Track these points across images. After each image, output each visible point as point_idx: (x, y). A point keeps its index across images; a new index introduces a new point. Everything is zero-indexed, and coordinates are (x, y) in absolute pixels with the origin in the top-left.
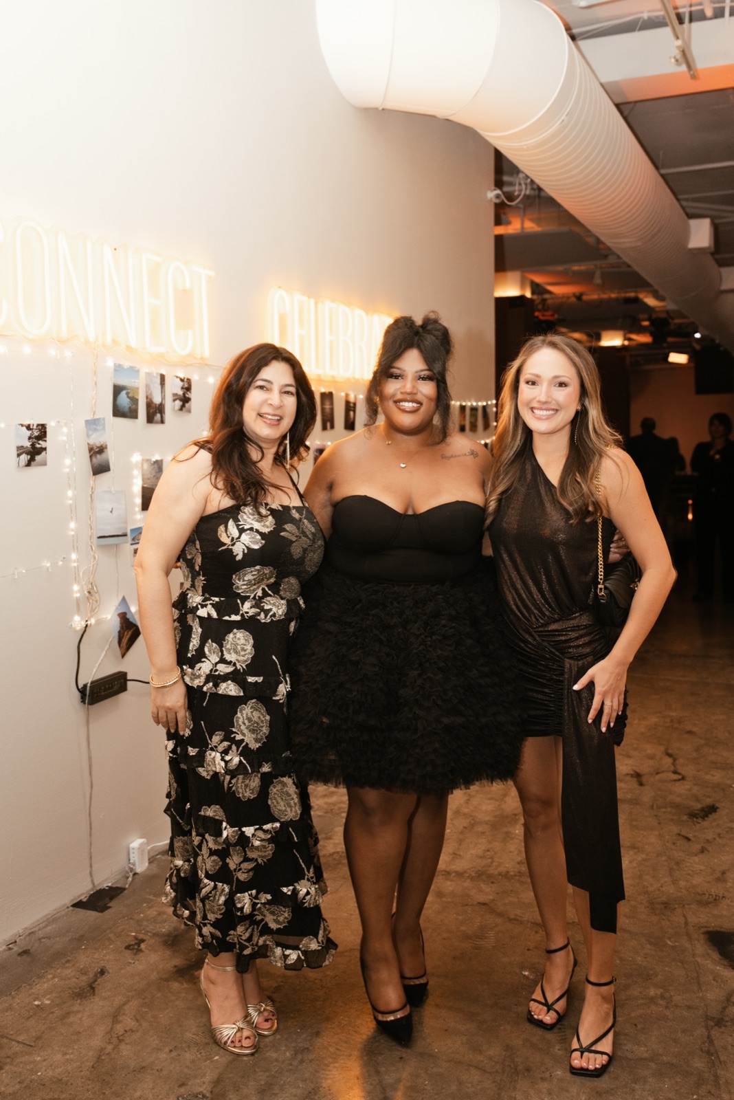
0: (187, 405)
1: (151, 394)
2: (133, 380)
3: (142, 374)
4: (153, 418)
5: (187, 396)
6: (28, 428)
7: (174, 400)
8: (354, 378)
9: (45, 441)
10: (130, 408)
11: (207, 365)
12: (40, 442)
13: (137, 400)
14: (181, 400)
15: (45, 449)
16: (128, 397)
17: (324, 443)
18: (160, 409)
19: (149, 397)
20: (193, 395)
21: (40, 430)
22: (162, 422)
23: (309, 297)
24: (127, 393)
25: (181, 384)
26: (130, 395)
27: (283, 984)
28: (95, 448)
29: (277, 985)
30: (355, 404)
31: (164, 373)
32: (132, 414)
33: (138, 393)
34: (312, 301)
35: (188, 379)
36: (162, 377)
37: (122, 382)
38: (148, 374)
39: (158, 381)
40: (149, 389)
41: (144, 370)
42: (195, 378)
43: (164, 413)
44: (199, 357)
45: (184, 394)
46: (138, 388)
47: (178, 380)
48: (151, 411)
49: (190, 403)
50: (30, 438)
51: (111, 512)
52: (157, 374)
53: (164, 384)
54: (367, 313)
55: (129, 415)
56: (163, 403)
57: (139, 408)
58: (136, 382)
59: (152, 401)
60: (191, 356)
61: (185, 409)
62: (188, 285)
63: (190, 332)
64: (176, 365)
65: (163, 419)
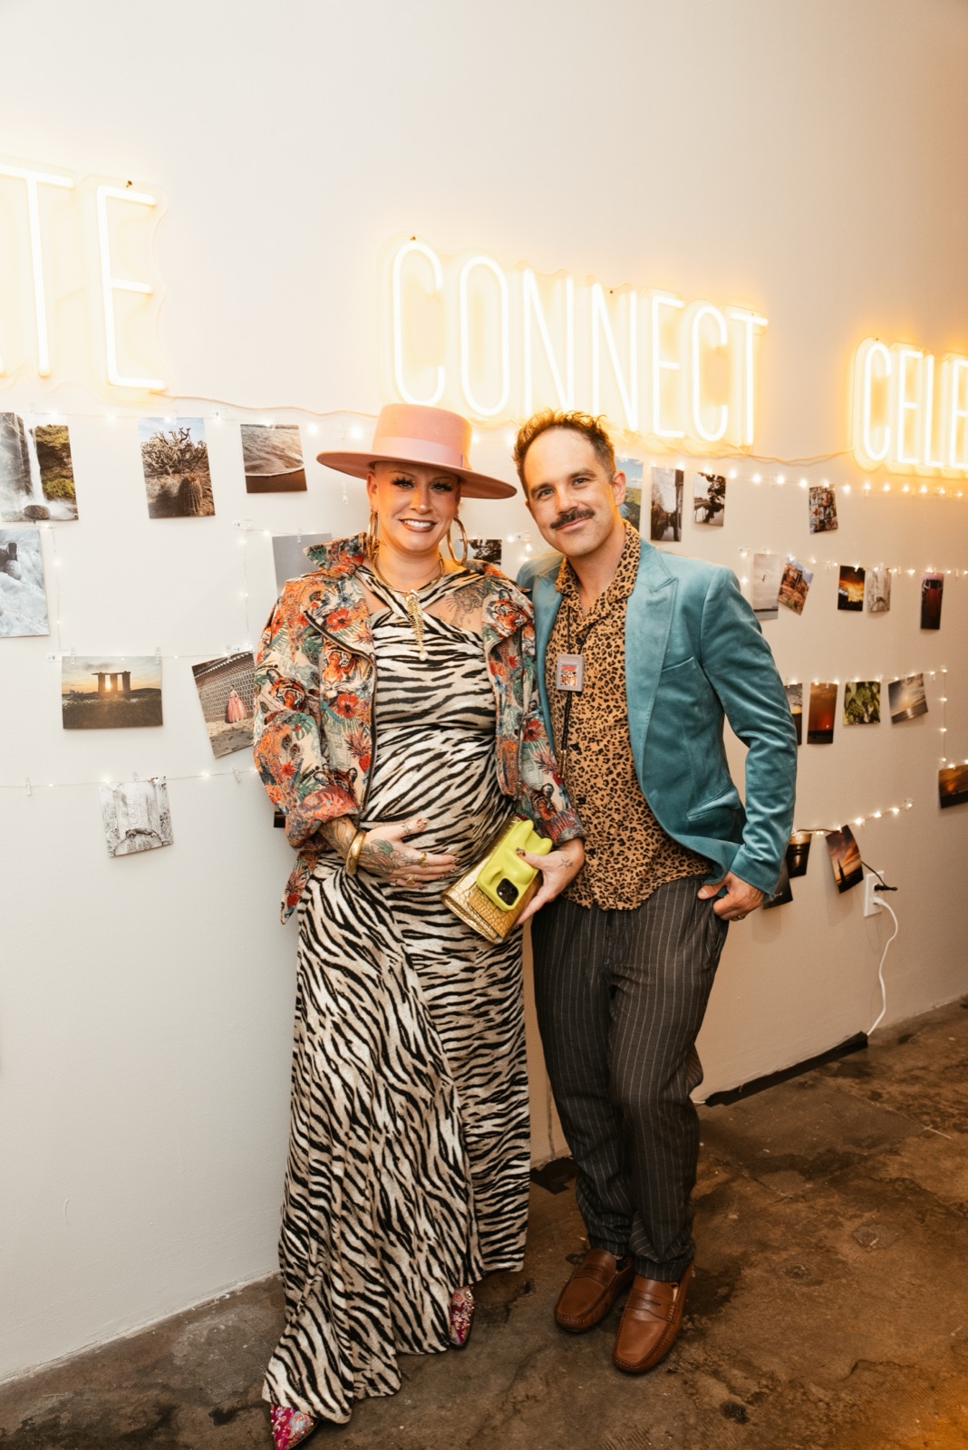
0: (716, 515)
1: (660, 498)
2: (633, 479)
3: (647, 471)
4: (662, 533)
5: (717, 501)
6: (476, 545)
7: (696, 508)
9: (499, 563)
11: (751, 456)
13: (639, 507)
14: (706, 507)
17: (942, 572)
18: (675, 520)
19: (658, 503)
20: (728, 500)
21: (491, 548)
22: (676, 538)
23: (925, 354)
25: (709, 484)
27: (767, 1391)
29: (757, 1390)
31: (681, 468)
33: (640, 497)
34: (931, 359)
35: (719, 477)
36: (680, 477)
38: (657, 470)
39: (673, 480)
40: (658, 492)
41: (651, 463)
42: (731, 476)
43: (680, 526)
44: (739, 444)
45: (712, 499)
46: (640, 490)
47: (705, 478)
48: (661, 521)
49: (721, 511)
52: (672, 470)
53: (682, 485)
56: (679, 511)
57: (639, 519)
58: (636, 481)
59: (661, 509)
60: (723, 443)
61: (711, 521)
62: (724, 341)
63: (724, 409)
64: (700, 457)
65: (679, 535)
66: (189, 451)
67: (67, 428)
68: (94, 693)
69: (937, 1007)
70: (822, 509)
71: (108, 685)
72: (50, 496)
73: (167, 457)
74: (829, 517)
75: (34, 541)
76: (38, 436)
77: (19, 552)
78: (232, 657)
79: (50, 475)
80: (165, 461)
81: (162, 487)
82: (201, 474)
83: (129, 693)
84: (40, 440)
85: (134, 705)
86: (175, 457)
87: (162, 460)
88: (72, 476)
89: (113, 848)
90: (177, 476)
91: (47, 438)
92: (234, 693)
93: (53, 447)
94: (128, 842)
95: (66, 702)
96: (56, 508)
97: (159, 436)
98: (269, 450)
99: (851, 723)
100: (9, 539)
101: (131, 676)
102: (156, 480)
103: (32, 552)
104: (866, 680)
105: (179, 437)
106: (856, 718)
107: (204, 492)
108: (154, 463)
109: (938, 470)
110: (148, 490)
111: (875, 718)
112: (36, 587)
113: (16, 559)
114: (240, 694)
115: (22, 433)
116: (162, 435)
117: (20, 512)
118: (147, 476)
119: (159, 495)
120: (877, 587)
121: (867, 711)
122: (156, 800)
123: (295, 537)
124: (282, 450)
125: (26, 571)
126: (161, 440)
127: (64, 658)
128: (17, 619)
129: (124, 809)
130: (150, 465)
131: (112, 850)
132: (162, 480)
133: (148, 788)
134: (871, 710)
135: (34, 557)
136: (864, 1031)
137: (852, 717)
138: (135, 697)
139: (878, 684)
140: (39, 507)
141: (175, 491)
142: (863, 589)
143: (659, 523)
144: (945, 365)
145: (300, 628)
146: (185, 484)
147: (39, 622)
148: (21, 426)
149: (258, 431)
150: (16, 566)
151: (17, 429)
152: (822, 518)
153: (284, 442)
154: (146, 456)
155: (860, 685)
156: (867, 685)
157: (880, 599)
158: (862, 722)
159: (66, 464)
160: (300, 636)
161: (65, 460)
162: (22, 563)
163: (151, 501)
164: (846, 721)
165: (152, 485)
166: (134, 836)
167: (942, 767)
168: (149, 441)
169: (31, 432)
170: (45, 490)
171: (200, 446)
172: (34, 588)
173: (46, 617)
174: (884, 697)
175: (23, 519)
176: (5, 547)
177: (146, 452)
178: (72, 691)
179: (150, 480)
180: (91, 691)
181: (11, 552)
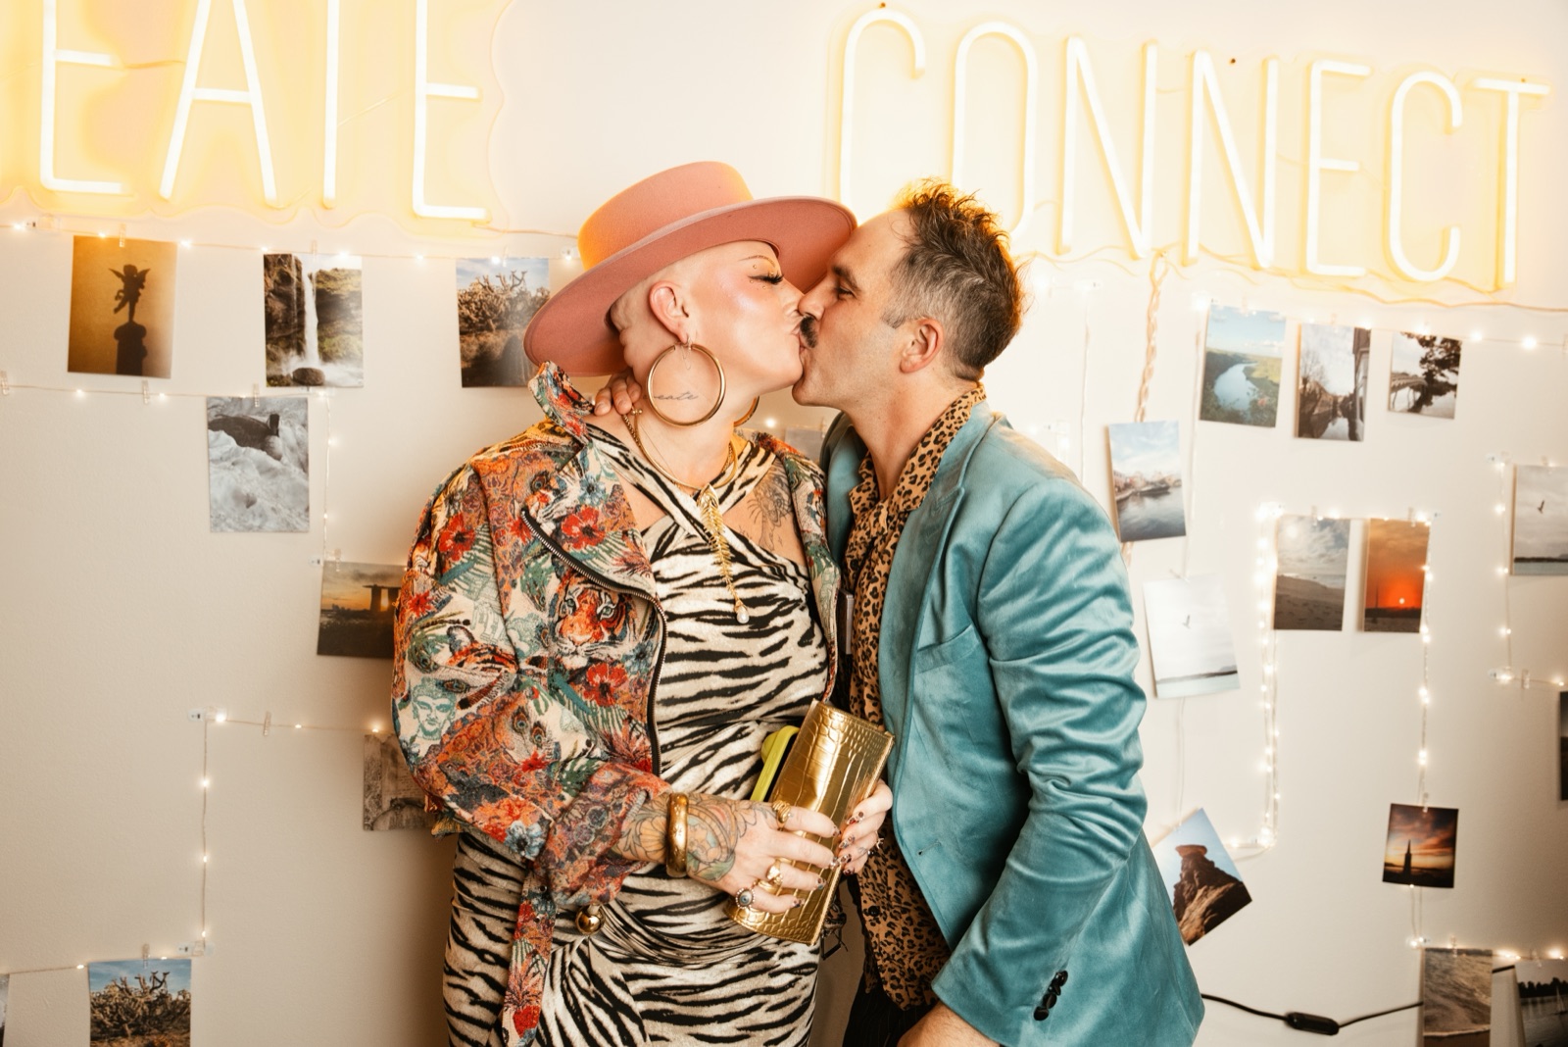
1: (1321, 372)
3: (1290, 330)
4: (1325, 427)
5: (1439, 378)
7: (1394, 389)
10: (1254, 403)
11: (1515, 306)
13: (1274, 386)
14: (1416, 388)
16: (1248, 379)
18: (1351, 409)
19: (1314, 379)
20: (1463, 377)
22: (1353, 436)
24: (1248, 372)
25: (1423, 351)
26: (1255, 375)
28: (1134, 485)
31: (1365, 326)
32: (1262, 415)
33: (1277, 370)
35: (1447, 341)
36: (1362, 342)
37: (1231, 346)
38: (1312, 329)
39: (1349, 343)
41: (1299, 318)
42: (1474, 338)
43: (1361, 417)
44: (1487, 288)
45: (1429, 375)
46: (1279, 360)
47: (1415, 342)
52: (1345, 329)
53: (1366, 352)
55: (1249, 417)
56: (1361, 393)
57: (1276, 404)
58: (1272, 346)
59: (1322, 390)
65: (1358, 431)
66: (523, 300)
67: (359, 272)
68: (365, 611)
71: (385, 605)
72: (327, 357)
73: (490, 309)
75: (299, 412)
76: (318, 282)
77: (282, 425)
79: (330, 329)
80: (488, 313)
81: (481, 347)
84: (321, 286)
86: (503, 308)
87: (484, 313)
88: (361, 332)
89: (371, 820)
90: (503, 333)
91: (332, 284)
93: (338, 295)
94: (391, 814)
95: (326, 620)
97: (482, 281)
102: (473, 338)
103: (300, 427)
105: (509, 282)
108: (472, 316)
110: (462, 350)
112: (298, 470)
113: (277, 435)
115: (299, 278)
116: (487, 281)
117: (288, 376)
118: (462, 333)
119: (476, 358)
125: (288, 451)
126: (484, 287)
127: (326, 563)
128: (273, 509)
129: (393, 769)
130: (464, 319)
131: (369, 823)
132: (482, 339)
135: (300, 434)
140: (311, 370)
141: (499, 352)
143: (1316, 411)
145: (516, 544)
146: (514, 344)
147: (299, 515)
148: (299, 269)
150: (277, 442)
151: (294, 274)
154: (464, 307)
159: (353, 317)
160: (519, 558)
161: (353, 312)
162: (284, 439)
163: (466, 365)
165: (468, 345)
166: (402, 807)
168: (468, 288)
169: (310, 277)
170: (321, 349)
171: (540, 295)
172: (296, 470)
173: (307, 510)
175: (288, 385)
176: (265, 419)
177: (464, 303)
178: (336, 607)
179: (466, 338)
180: (361, 608)
181: (273, 426)
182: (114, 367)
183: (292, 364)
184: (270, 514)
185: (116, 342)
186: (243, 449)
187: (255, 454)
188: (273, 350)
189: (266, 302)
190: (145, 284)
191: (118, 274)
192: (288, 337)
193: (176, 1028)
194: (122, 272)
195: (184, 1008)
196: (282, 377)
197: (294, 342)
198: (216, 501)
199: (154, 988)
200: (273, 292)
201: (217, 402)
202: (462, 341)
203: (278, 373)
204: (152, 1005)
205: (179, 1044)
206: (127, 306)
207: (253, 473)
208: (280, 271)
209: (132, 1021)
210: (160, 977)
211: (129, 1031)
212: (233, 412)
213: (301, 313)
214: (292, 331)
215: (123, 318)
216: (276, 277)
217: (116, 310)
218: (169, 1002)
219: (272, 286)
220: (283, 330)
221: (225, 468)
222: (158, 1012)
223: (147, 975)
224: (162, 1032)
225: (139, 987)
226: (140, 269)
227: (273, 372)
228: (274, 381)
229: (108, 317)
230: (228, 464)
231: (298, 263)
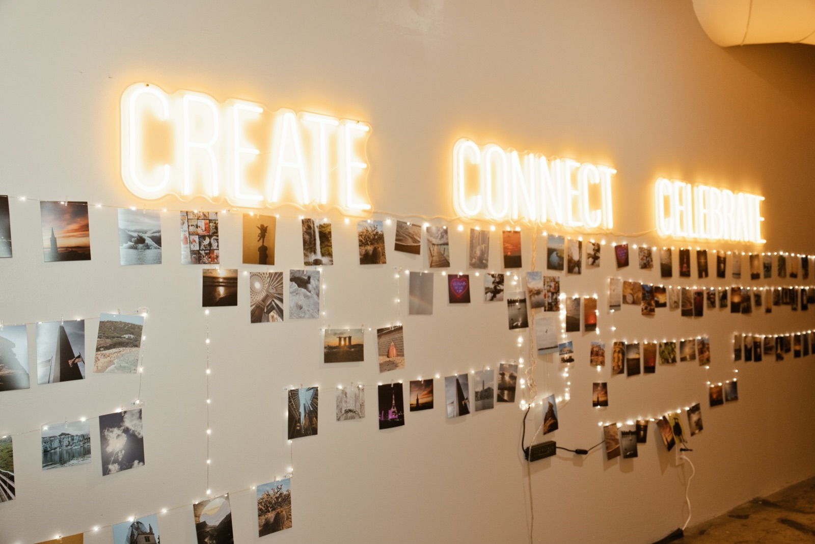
0: (597, 261)
1: (572, 254)
2: (560, 245)
3: (566, 241)
4: (573, 270)
5: (597, 255)
6: (493, 276)
7: (589, 258)
8: (723, 240)
9: (504, 285)
10: (559, 263)
11: (611, 234)
12: (500, 286)
13: (562, 258)
14: (592, 258)
15: (502, 290)
16: (557, 256)
17: (702, 288)
18: (578, 264)
19: (570, 255)
20: (601, 254)
21: (500, 278)
22: (579, 273)
23: (687, 184)
24: (557, 254)
25: (593, 247)
26: (559, 255)
28: (534, 291)
30: (725, 259)
31: (581, 240)
32: (559, 267)
33: (563, 254)
34: (689, 186)
35: (597, 244)
36: (580, 244)
37: (553, 246)
38: (570, 241)
39: (577, 245)
40: (571, 250)
41: (568, 238)
42: (603, 243)
43: (581, 267)
44: (606, 229)
45: (595, 254)
46: (563, 250)
47: (591, 244)
48: (571, 265)
49: (598, 259)
50: (493, 283)
51: (546, 332)
52: (577, 241)
53: (581, 248)
54: (733, 192)
55: (557, 268)
56: (580, 260)
57: (563, 264)
58: (562, 246)
59: (572, 259)
60: (599, 228)
61: (595, 264)
62: (597, 181)
63: (599, 211)
64: (589, 234)
65: (580, 271)
66: (377, 235)
67: (330, 225)
69: (716, 516)
70: (645, 258)
71: (343, 343)
72: (323, 255)
73: (368, 238)
74: (648, 262)
75: (317, 276)
76: (320, 228)
77: (311, 280)
78: (394, 327)
79: (323, 245)
81: (366, 251)
82: (381, 245)
83: (351, 346)
84: (320, 230)
85: (352, 352)
86: (372, 237)
87: (366, 239)
88: (332, 246)
89: (339, 418)
90: (372, 246)
91: (323, 229)
92: (392, 344)
93: (325, 233)
94: (345, 415)
95: (326, 350)
96: (325, 260)
97: (365, 228)
98: (407, 233)
99: (663, 363)
100: (308, 274)
101: (352, 338)
102: (363, 248)
103: (316, 281)
104: (669, 341)
105: (373, 229)
106: (666, 361)
107: (382, 254)
108: (363, 240)
109: (695, 239)
110: (360, 252)
111: (674, 361)
114: (395, 345)
115: (314, 227)
116: (367, 228)
117: (311, 262)
118: (360, 246)
119: (364, 254)
120: (674, 296)
121: (670, 357)
122: (359, 396)
123: (419, 273)
124: (413, 235)
125: (313, 290)
126: (366, 230)
127: (326, 330)
128: (308, 310)
129: (346, 399)
130: (360, 241)
132: (366, 248)
133: (357, 390)
134: (672, 356)
135: (317, 283)
136: (681, 528)
137: (663, 360)
138: (353, 348)
139: (674, 343)
140: (319, 259)
141: (371, 252)
142: (666, 296)
144: (695, 188)
146: (375, 250)
147: (316, 312)
148: (314, 224)
149: (404, 225)
150: (310, 286)
151: (312, 226)
152: (645, 262)
153: (414, 232)
154: (360, 237)
155: (666, 344)
156: (669, 344)
157: (675, 302)
158: (668, 362)
159: (329, 241)
161: (329, 239)
163: (361, 257)
164: (661, 362)
165: (362, 250)
166: (348, 412)
167: (708, 387)
168: (361, 230)
169: (317, 227)
170: (321, 252)
171: (381, 233)
172: (315, 296)
173: (318, 310)
174: (677, 350)
175: (311, 265)
176: (306, 278)
177: (360, 235)
178: (328, 346)
179: (361, 247)
180: (336, 345)
181: (308, 281)
182: (258, 261)
183: (313, 257)
184: (307, 312)
185: (258, 253)
186: (299, 289)
187: (303, 290)
188: (306, 253)
189: (303, 235)
190: (267, 231)
191: (259, 228)
192: (311, 248)
193: (286, 504)
194: (260, 227)
195: (288, 496)
196: (309, 262)
197: (313, 249)
198: (291, 307)
199: (278, 491)
200: (306, 232)
201: (292, 271)
202: (360, 249)
203: (308, 261)
204: (277, 498)
205: (287, 510)
206: (261, 240)
207: (302, 297)
208: (308, 225)
209: (271, 506)
210: (280, 487)
211: (270, 510)
212: (297, 275)
213: (315, 240)
214: (312, 246)
215: (260, 244)
216: (306, 227)
217: (258, 241)
218: (283, 495)
219: (305, 230)
220: (309, 246)
221: (294, 295)
222: (280, 500)
223: (275, 487)
224: (281, 507)
225: (273, 492)
226: (265, 226)
227: (306, 260)
228: (307, 264)
229: (256, 244)
230: (295, 294)
231: (313, 222)
